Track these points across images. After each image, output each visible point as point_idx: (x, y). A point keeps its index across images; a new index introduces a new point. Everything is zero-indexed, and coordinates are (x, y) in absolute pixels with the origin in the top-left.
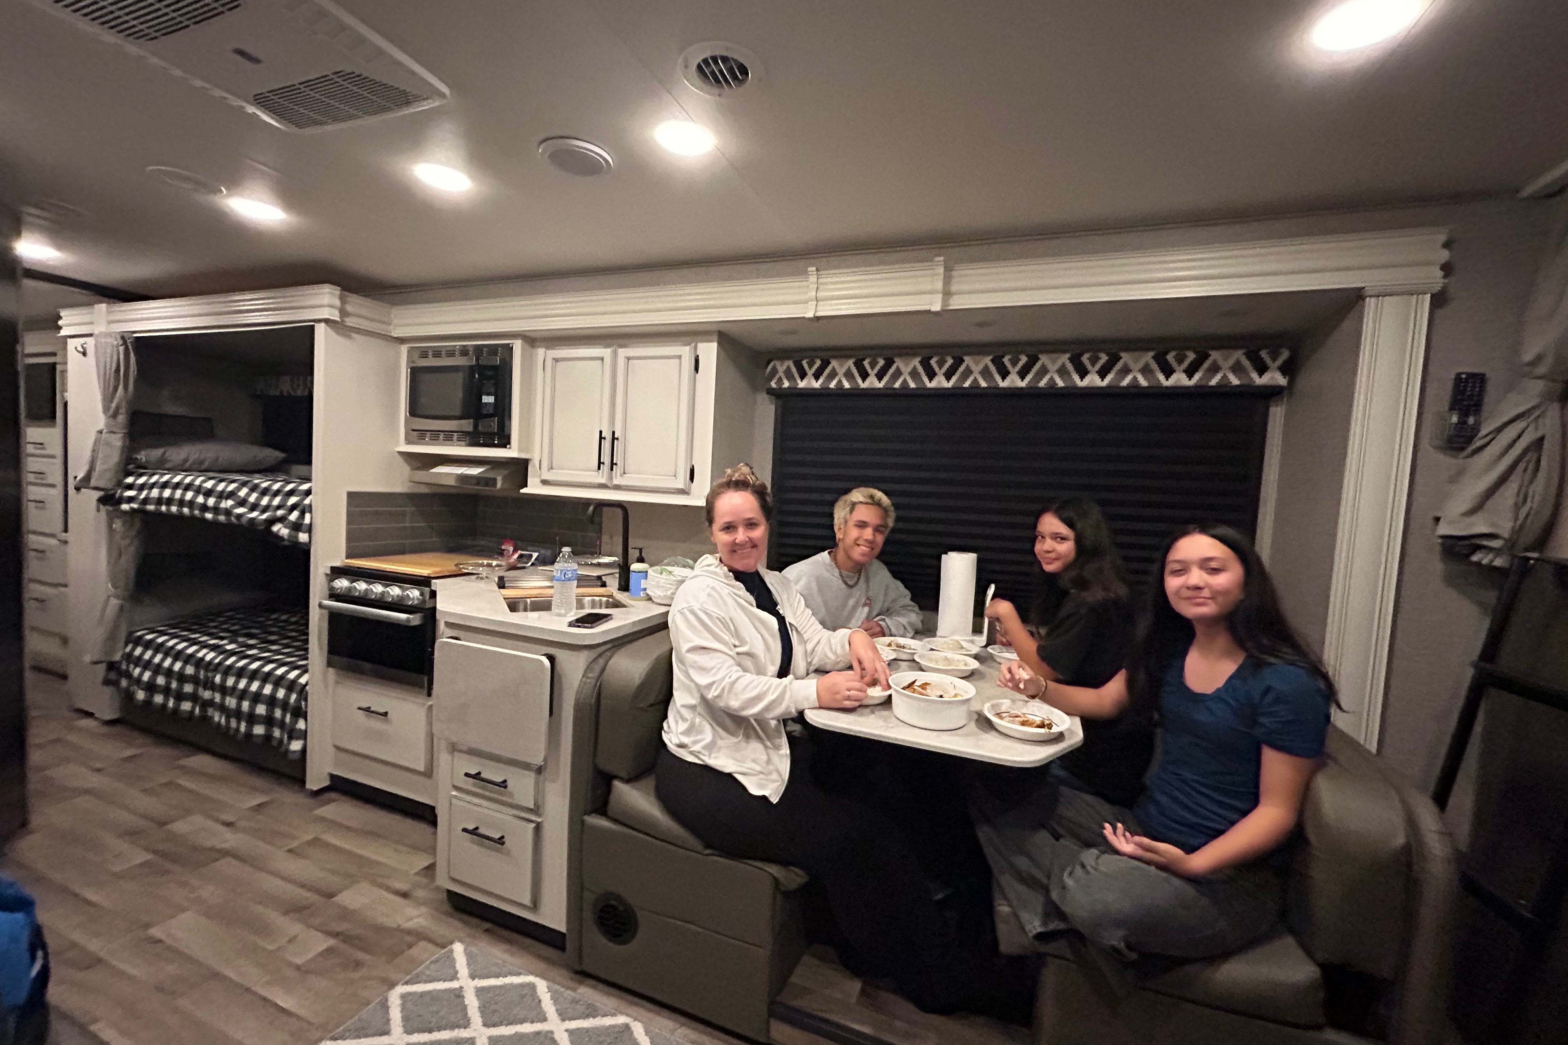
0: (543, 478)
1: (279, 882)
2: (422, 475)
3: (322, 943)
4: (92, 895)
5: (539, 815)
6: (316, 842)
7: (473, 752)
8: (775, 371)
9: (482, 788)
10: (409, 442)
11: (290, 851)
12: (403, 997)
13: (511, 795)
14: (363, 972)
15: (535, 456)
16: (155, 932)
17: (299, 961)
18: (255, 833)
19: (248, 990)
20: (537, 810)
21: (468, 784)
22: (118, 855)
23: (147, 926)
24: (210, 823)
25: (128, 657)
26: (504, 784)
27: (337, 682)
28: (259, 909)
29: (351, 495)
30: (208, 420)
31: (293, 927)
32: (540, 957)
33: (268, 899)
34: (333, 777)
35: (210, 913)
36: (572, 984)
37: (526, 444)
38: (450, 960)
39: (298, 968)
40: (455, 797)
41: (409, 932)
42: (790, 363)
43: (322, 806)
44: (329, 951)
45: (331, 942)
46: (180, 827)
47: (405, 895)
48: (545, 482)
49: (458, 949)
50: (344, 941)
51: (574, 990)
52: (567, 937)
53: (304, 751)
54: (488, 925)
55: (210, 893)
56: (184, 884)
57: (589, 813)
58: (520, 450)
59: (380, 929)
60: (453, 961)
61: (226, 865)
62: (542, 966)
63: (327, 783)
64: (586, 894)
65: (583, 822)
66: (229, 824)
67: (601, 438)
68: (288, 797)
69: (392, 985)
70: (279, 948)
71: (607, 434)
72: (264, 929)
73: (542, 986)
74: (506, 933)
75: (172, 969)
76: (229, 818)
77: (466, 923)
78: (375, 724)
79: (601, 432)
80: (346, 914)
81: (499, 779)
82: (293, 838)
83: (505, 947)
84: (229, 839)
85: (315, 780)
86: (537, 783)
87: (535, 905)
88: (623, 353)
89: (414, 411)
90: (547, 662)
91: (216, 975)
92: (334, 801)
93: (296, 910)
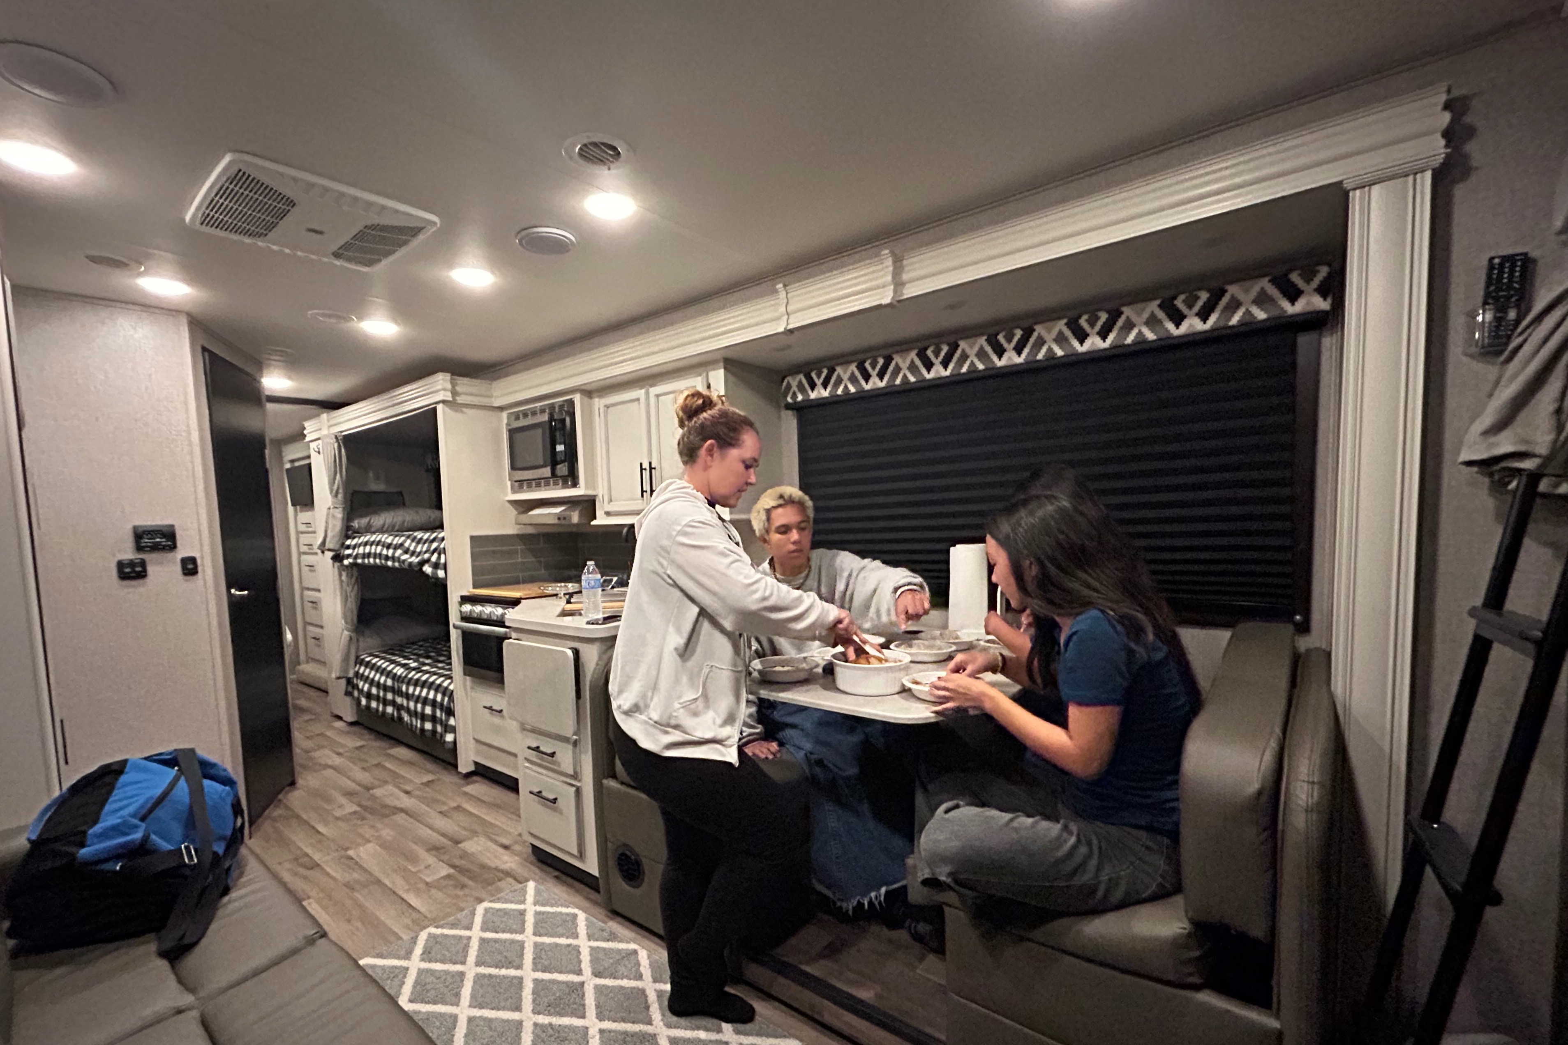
0: (607, 509)
1: (430, 832)
2: (524, 518)
3: (445, 871)
4: (321, 828)
5: (580, 781)
6: (458, 808)
7: (535, 731)
8: (789, 386)
9: (542, 759)
10: (514, 491)
11: (440, 812)
12: (487, 910)
13: (559, 765)
14: (466, 891)
15: (601, 492)
16: (351, 853)
17: (428, 880)
18: (422, 799)
19: (394, 892)
20: (575, 776)
21: (533, 755)
22: (341, 806)
23: (347, 849)
24: (396, 791)
25: (357, 674)
26: (553, 755)
27: (472, 688)
28: (414, 847)
29: (473, 538)
30: (400, 493)
31: (430, 859)
32: (587, 898)
33: (419, 841)
34: (476, 763)
35: (384, 845)
36: (606, 919)
37: (592, 482)
38: (524, 892)
39: (427, 884)
40: (527, 767)
41: (502, 871)
42: (801, 377)
43: (468, 784)
44: (448, 877)
45: (452, 871)
46: (378, 792)
47: (506, 847)
48: (608, 514)
49: (531, 885)
50: (459, 872)
51: (604, 922)
52: (600, 881)
53: (455, 742)
54: (557, 873)
55: (387, 833)
56: (373, 827)
57: (604, 778)
58: (587, 488)
59: (483, 867)
60: (526, 892)
61: (400, 818)
62: (586, 904)
63: (472, 768)
64: (609, 845)
65: (601, 784)
66: (407, 792)
67: (642, 469)
68: (448, 778)
69: (480, 901)
70: (419, 871)
71: (646, 465)
72: (412, 858)
73: (582, 916)
74: (569, 880)
75: (355, 875)
76: (408, 788)
77: (542, 870)
78: (496, 720)
79: (641, 465)
80: (464, 855)
81: (549, 751)
82: (444, 803)
83: (564, 888)
84: (406, 802)
85: (465, 766)
86: (574, 753)
87: (581, 856)
88: (654, 391)
89: (514, 467)
90: (570, 653)
91: (379, 882)
92: (477, 782)
93: (435, 849)
